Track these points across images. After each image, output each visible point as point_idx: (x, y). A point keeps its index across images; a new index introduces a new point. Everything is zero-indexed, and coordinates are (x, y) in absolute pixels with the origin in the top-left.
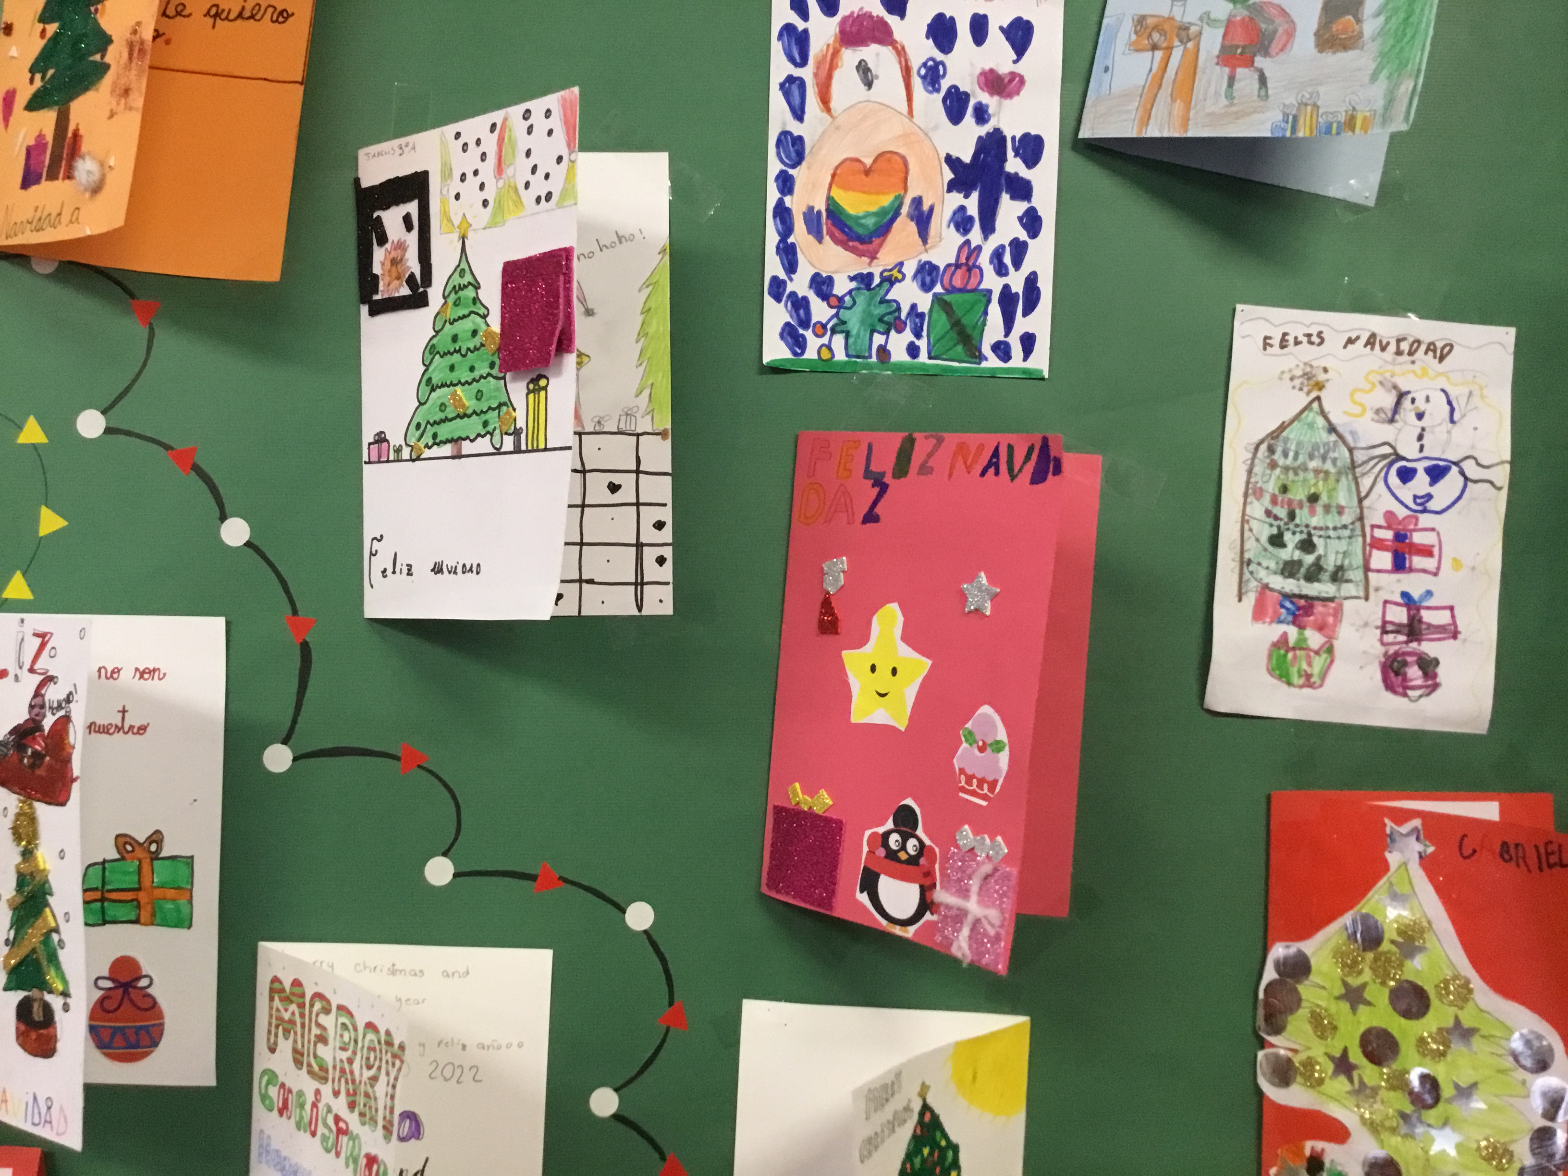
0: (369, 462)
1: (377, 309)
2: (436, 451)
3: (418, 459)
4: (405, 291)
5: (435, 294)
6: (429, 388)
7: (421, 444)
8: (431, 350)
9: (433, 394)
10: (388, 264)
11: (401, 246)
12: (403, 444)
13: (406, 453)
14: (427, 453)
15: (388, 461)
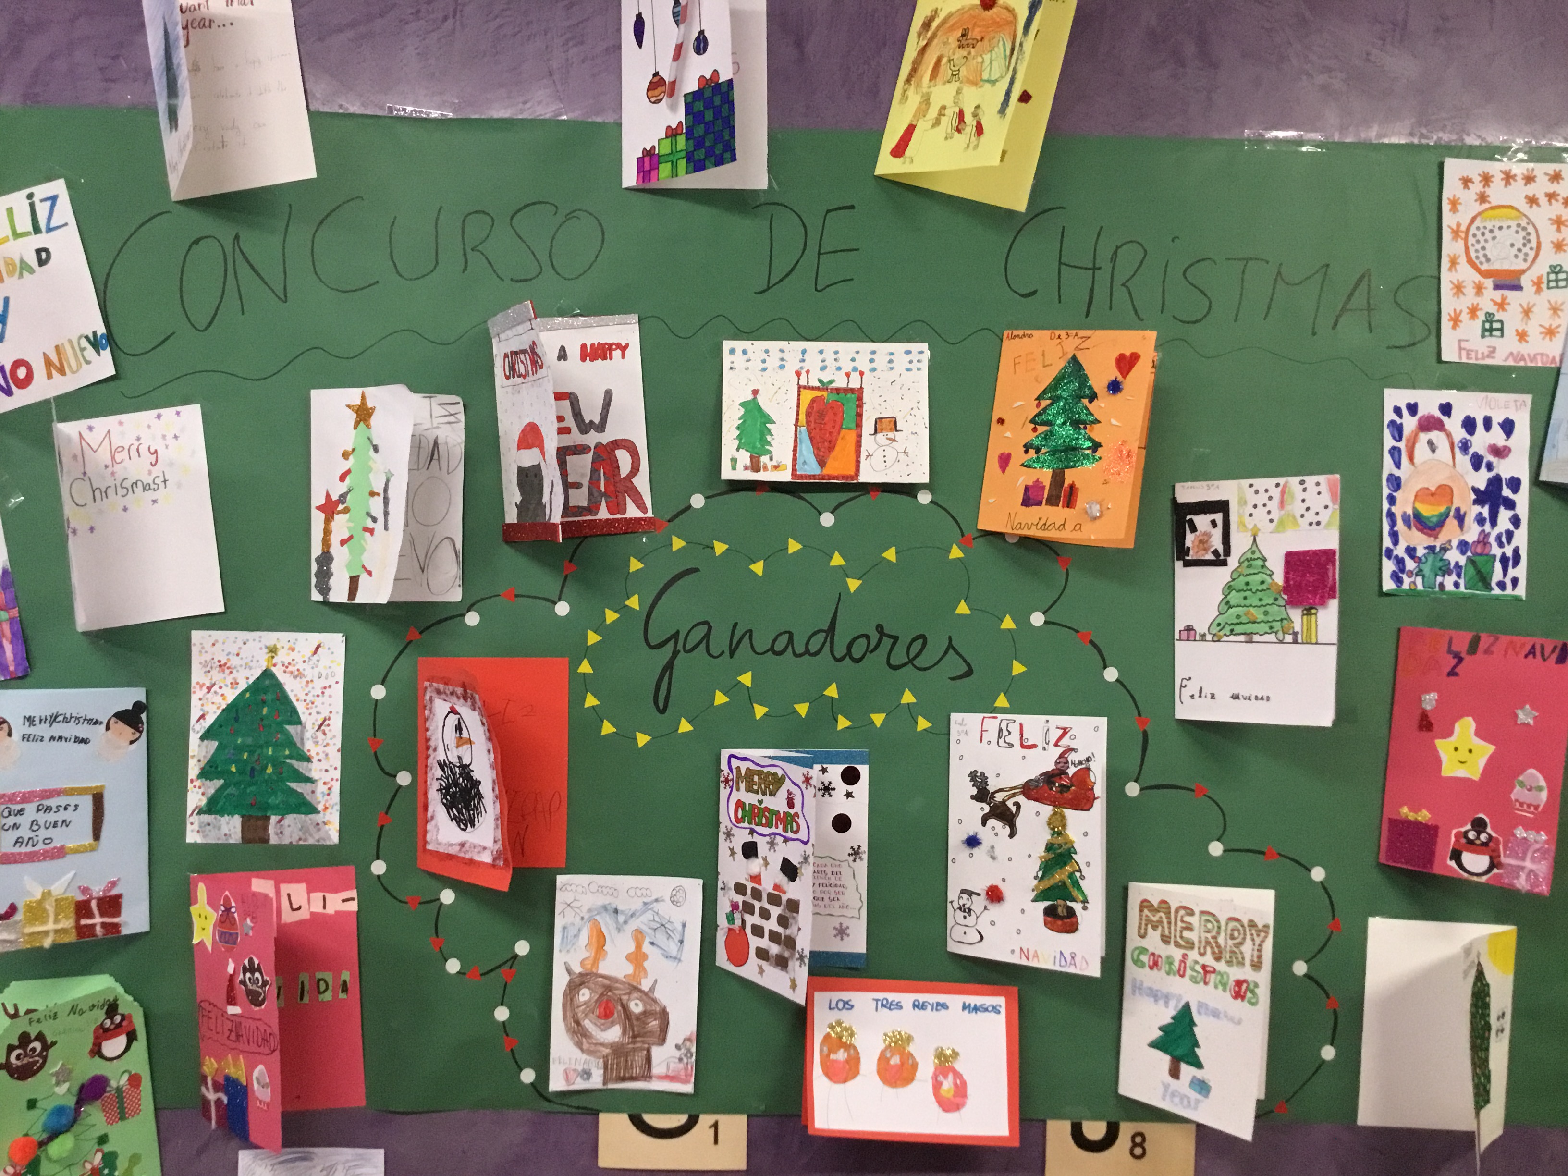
0: (1180, 640)
1: (1188, 564)
2: (1232, 638)
3: (1219, 641)
4: (1212, 557)
5: (1233, 561)
6: (1227, 607)
7: (1221, 633)
8: (1229, 588)
9: (1231, 610)
10: (1197, 543)
11: (1208, 535)
12: (1207, 632)
13: (1209, 637)
14: (1225, 638)
15: (1195, 640)
